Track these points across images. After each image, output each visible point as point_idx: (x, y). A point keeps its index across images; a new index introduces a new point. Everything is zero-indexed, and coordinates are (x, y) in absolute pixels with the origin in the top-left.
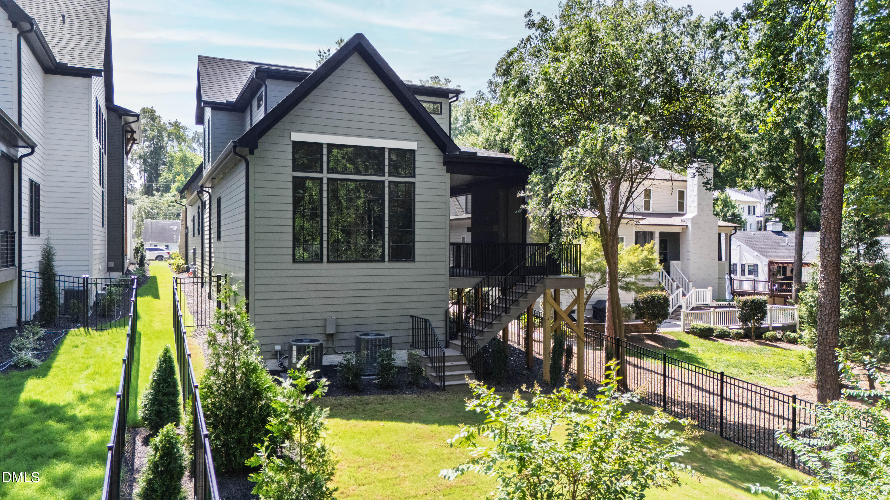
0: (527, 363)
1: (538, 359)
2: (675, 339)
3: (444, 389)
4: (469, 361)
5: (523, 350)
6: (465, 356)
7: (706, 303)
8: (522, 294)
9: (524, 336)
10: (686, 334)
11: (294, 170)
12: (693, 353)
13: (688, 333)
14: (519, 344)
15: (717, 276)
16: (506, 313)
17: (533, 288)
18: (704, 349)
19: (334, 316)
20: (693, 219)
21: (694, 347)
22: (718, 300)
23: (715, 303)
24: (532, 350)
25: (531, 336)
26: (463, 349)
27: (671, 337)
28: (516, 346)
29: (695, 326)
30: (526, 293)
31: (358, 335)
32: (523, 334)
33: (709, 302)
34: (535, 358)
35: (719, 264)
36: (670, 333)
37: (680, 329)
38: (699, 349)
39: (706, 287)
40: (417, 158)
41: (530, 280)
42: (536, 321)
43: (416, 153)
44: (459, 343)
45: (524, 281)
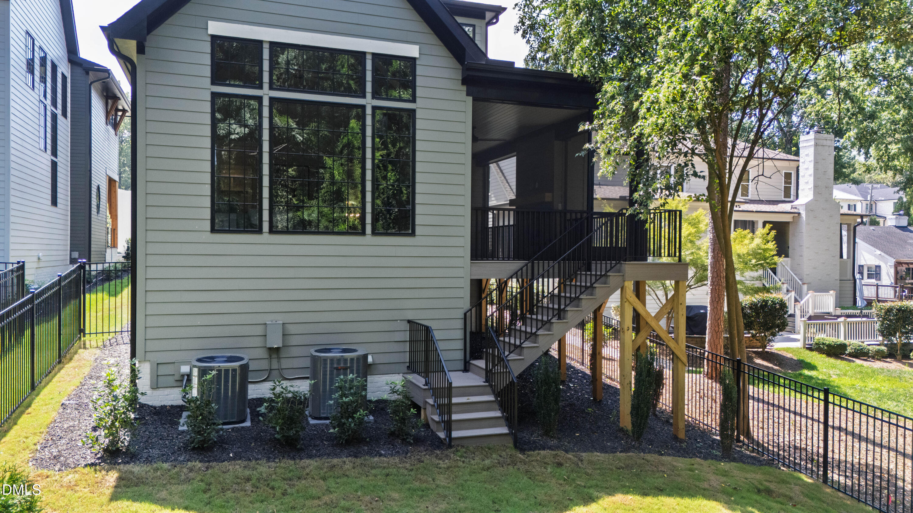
0: (594, 392)
1: (609, 386)
2: (795, 358)
3: (450, 446)
4: (497, 395)
5: (588, 372)
6: (491, 386)
7: (827, 311)
8: (586, 287)
9: (590, 352)
10: (808, 352)
11: (213, 83)
12: (825, 378)
13: (810, 349)
14: (583, 364)
15: (838, 277)
16: (559, 318)
17: (603, 279)
18: (838, 372)
19: (281, 319)
20: (807, 205)
21: (825, 370)
22: (843, 308)
23: (839, 312)
24: (601, 373)
25: (600, 353)
26: (489, 375)
27: (789, 355)
28: (578, 366)
29: (822, 341)
30: (592, 286)
31: (312, 351)
32: (588, 348)
33: (831, 309)
34: (605, 385)
35: (840, 262)
36: (787, 350)
37: (799, 345)
38: (831, 372)
39: (826, 291)
40: (419, 70)
41: (597, 267)
42: (606, 332)
43: (418, 62)
44: (481, 363)
45: (590, 270)
